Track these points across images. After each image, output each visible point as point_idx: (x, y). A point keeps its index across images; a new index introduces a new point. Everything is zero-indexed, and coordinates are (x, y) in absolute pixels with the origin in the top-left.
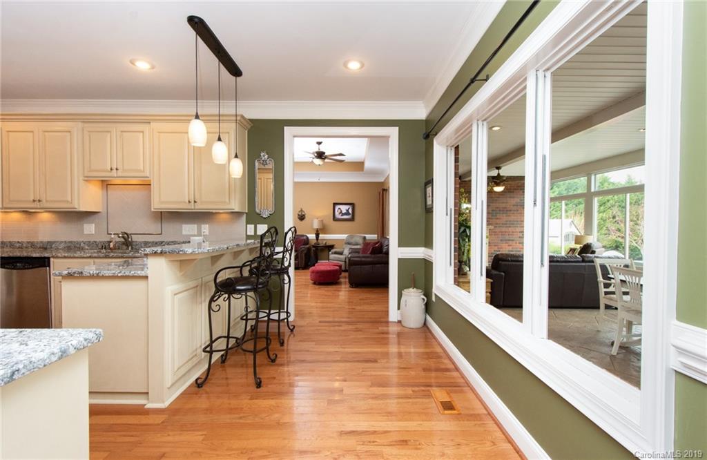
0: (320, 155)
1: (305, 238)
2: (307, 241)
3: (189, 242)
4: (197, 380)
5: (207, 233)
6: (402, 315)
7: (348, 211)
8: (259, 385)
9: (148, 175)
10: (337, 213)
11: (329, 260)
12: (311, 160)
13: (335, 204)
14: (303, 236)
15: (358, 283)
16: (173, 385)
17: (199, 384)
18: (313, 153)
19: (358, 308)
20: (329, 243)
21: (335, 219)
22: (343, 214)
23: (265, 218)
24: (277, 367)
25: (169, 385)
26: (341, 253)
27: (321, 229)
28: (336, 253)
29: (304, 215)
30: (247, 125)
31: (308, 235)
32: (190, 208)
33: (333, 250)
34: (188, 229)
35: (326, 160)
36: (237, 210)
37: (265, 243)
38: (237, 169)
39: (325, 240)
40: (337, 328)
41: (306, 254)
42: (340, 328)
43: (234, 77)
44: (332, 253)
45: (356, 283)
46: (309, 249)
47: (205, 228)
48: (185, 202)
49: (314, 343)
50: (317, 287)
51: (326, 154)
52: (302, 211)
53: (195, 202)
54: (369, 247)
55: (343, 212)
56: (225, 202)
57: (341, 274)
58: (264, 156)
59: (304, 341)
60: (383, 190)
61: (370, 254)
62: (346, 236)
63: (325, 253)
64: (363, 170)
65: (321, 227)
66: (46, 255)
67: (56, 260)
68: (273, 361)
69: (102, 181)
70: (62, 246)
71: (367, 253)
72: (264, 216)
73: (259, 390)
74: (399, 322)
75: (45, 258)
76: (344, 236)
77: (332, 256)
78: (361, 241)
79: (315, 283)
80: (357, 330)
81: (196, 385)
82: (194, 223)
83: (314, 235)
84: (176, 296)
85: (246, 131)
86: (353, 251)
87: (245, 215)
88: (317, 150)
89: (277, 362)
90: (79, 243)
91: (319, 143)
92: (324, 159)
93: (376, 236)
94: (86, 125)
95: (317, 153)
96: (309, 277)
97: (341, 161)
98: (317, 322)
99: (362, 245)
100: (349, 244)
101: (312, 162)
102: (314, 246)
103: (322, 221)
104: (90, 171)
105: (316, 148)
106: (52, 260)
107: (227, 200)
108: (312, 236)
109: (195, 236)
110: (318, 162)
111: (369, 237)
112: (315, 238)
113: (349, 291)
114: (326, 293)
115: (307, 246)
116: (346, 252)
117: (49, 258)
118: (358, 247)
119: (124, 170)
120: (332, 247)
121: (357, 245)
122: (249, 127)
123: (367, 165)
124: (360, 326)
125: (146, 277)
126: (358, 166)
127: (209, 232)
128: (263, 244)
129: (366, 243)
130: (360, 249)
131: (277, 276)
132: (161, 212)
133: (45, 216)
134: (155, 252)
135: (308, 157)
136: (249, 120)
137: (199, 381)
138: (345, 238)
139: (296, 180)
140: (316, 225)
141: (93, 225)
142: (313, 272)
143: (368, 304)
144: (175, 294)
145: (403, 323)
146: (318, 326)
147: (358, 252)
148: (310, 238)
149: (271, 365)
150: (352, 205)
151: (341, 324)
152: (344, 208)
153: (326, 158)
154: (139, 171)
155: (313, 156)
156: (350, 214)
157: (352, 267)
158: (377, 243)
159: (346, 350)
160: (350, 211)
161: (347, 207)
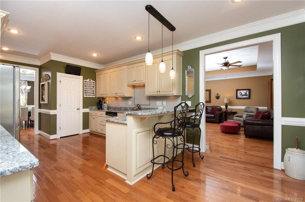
0: (226, 64)
1: (219, 108)
2: (221, 109)
3: (158, 109)
4: (147, 175)
5: (165, 105)
6: (285, 166)
7: (246, 93)
8: (174, 190)
9: (144, 82)
10: (239, 95)
11: (233, 120)
12: (221, 68)
13: (237, 90)
14: (218, 107)
15: (251, 135)
16: (135, 175)
17: (149, 177)
18: (222, 64)
19: (249, 152)
20: (233, 111)
21: (237, 98)
22: (243, 95)
23: (190, 98)
24: (187, 180)
25: (134, 175)
26: (241, 117)
27: (228, 103)
28: (237, 116)
29: (219, 97)
30: (182, 55)
31: (221, 106)
32: (157, 94)
33: (236, 115)
34: (159, 103)
35: (230, 67)
36: (175, 94)
37: (189, 110)
38: (173, 74)
39: (231, 109)
40: (231, 164)
41: (219, 116)
42: (233, 164)
43: (172, 32)
44: (235, 117)
45: (250, 135)
46: (221, 114)
47: (165, 103)
48: (156, 92)
49: (214, 170)
50: (224, 134)
51: (230, 63)
52: (218, 94)
53: (159, 92)
54: (260, 114)
55: (243, 94)
56: (171, 91)
57: (240, 129)
58: (189, 68)
59: (208, 168)
60: (270, 80)
61: (260, 119)
62: (245, 107)
63: (231, 116)
64: (256, 70)
65: (229, 103)
66: (116, 112)
67: (119, 114)
68: (186, 176)
69: (133, 85)
70: (123, 109)
71: (258, 118)
72: (189, 97)
73: (173, 192)
74: (283, 171)
75: (116, 113)
76: (243, 107)
77: (235, 118)
78: (255, 110)
79: (223, 132)
80: (246, 169)
81: (147, 177)
82: (161, 101)
83: (225, 107)
84: (138, 134)
85: (181, 57)
86: (248, 116)
87: (181, 97)
88: (224, 62)
89: (188, 177)
90: (127, 108)
91: (226, 58)
92: (229, 66)
93: (267, 107)
94: (128, 66)
95: (224, 63)
96: (219, 128)
97: (240, 66)
98: (219, 156)
99: (256, 113)
100: (246, 112)
101: (222, 69)
102: (224, 112)
103: (229, 99)
104: (129, 82)
105: (224, 61)
106: (118, 113)
107: (172, 90)
108: (223, 107)
109: (160, 106)
110: (225, 68)
111: (260, 108)
112: (225, 108)
113: (245, 140)
114: (229, 139)
115: (220, 112)
116: (244, 116)
117: (117, 113)
118: (253, 114)
119: (138, 81)
120: (236, 113)
121: (252, 112)
122: (183, 55)
123: (258, 66)
124: (248, 166)
125: (126, 124)
126: (253, 67)
127: (166, 105)
128: (188, 111)
129: (258, 112)
130: (254, 115)
131: (192, 128)
132: (150, 96)
133: (120, 98)
134: (129, 114)
135: (219, 67)
136: (183, 52)
137: (148, 176)
138: (244, 108)
139: (207, 80)
140: (226, 101)
141: (131, 102)
142: (221, 126)
143: (258, 151)
144: (137, 133)
145: (286, 172)
146: (219, 160)
147: (253, 117)
148: (222, 108)
149: (185, 178)
150: (249, 90)
151: (234, 162)
152: (243, 92)
153: (230, 65)
154: (142, 81)
155: (222, 66)
156: (247, 95)
157: (247, 126)
158: (266, 112)
159: (235, 182)
160: (248, 93)
161: (245, 91)
